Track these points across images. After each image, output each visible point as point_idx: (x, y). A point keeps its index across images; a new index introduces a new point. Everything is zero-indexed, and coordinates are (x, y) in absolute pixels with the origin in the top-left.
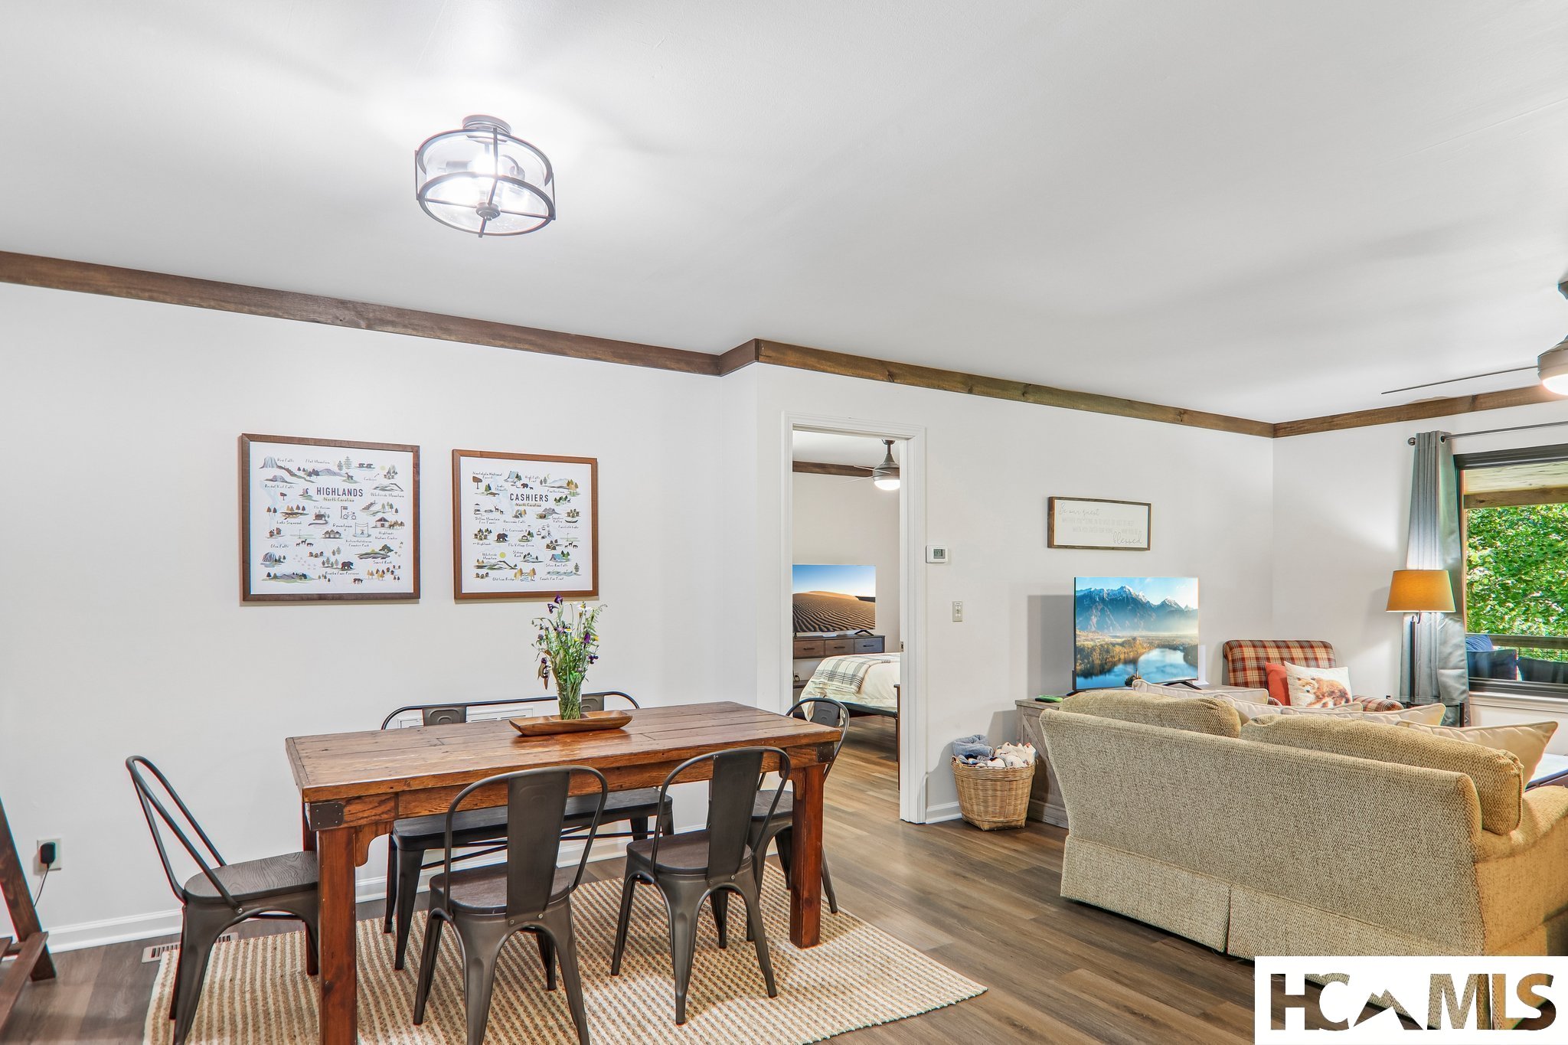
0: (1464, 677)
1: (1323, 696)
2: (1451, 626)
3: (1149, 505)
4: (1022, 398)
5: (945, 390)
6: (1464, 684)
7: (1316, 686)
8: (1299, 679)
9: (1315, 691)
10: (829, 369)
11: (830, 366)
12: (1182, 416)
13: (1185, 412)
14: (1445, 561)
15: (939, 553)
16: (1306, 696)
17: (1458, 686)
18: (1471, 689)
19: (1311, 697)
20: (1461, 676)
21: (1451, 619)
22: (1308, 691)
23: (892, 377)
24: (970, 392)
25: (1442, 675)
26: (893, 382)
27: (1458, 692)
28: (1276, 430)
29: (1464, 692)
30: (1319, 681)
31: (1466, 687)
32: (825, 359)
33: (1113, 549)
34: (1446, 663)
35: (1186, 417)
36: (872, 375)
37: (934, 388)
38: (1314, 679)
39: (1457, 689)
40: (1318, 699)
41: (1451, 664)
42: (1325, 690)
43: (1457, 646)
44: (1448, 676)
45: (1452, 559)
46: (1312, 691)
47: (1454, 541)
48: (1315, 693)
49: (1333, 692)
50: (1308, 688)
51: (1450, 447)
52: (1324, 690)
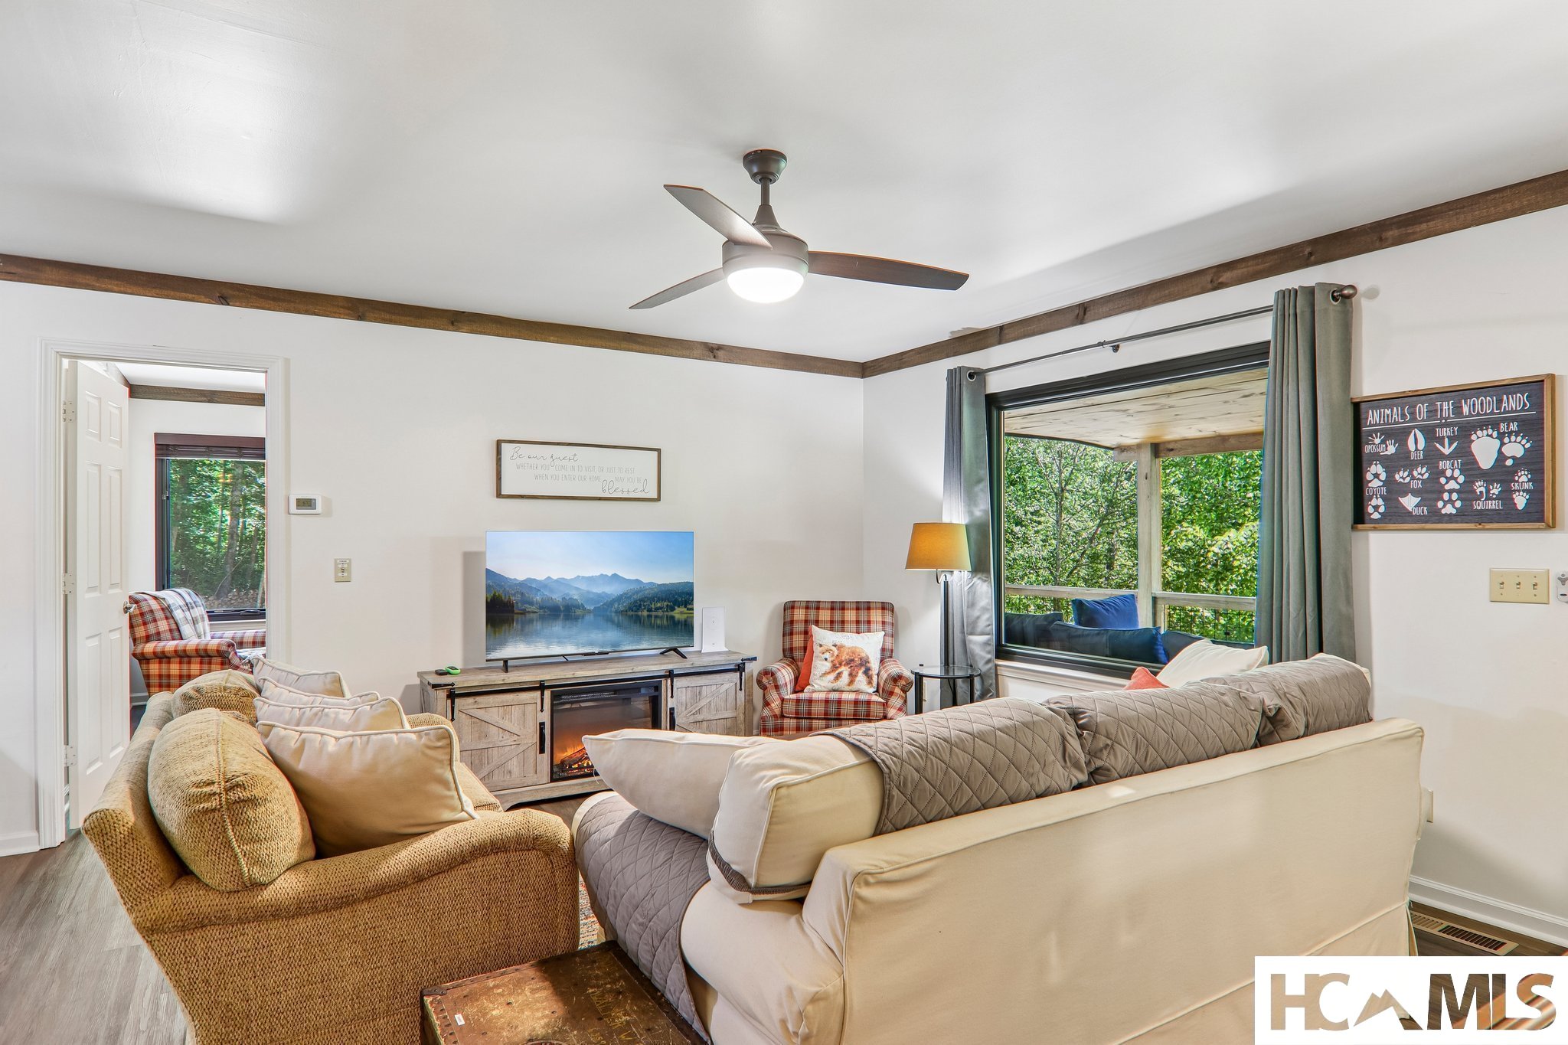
0: (990, 645)
1: (841, 665)
2: (979, 586)
3: (659, 450)
4: (451, 327)
5: (318, 315)
6: (989, 652)
7: (836, 652)
8: (821, 646)
9: (833, 659)
10: (115, 288)
11: (117, 285)
12: (713, 351)
13: (720, 347)
14: (971, 513)
15: (305, 503)
16: (823, 665)
17: (983, 654)
18: (997, 657)
19: (828, 665)
20: (987, 643)
21: (979, 578)
22: (826, 659)
23: (224, 300)
24: (360, 318)
25: (970, 641)
26: (228, 304)
27: (983, 662)
28: (865, 369)
29: (989, 661)
30: (839, 647)
31: (992, 656)
32: (110, 278)
33: (600, 499)
34: (973, 628)
35: (720, 353)
36: (190, 296)
37: (300, 313)
38: (835, 646)
39: (982, 658)
40: (834, 667)
41: (979, 630)
42: (845, 657)
43: (985, 609)
44: (975, 643)
45: (980, 511)
46: (830, 659)
47: (982, 490)
48: (832, 661)
49: (853, 660)
50: (827, 655)
51: (983, 383)
52: (843, 659)
